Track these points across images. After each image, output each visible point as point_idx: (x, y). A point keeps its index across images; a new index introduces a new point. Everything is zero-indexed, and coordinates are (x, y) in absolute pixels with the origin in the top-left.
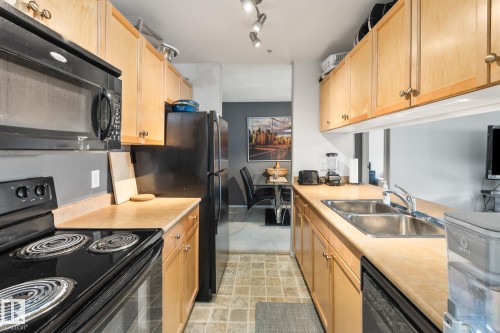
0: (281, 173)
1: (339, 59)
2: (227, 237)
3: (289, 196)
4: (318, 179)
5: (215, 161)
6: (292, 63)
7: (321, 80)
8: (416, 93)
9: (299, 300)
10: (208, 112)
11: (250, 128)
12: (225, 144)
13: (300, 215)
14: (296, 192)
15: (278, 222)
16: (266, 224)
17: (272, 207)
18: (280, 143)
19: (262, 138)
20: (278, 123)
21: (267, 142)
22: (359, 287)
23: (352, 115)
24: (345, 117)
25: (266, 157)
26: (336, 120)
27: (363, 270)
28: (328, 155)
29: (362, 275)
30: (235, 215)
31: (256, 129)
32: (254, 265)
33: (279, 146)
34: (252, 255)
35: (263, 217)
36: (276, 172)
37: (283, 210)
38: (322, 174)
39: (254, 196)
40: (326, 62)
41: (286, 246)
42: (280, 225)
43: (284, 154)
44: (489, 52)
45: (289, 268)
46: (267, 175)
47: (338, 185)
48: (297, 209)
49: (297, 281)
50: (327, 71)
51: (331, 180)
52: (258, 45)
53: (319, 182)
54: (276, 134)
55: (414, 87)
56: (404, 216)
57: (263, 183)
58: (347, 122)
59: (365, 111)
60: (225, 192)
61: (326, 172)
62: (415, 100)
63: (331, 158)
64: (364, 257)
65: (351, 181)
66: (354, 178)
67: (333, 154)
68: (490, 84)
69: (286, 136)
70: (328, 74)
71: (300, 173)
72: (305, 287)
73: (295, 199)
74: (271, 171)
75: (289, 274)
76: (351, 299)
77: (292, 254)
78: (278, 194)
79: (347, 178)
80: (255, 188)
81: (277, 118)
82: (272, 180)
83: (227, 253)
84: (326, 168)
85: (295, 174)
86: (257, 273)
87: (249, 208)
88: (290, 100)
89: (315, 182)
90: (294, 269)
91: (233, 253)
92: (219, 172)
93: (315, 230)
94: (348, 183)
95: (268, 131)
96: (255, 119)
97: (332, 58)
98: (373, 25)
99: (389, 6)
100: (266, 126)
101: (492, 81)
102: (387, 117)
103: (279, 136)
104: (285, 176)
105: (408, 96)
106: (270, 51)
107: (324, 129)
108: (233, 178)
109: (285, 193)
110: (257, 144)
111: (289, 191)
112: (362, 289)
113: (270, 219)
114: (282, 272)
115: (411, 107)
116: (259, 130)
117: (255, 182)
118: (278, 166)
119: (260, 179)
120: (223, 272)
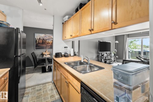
0: (48, 54)
1: (69, 18)
2: (24, 82)
3: (52, 61)
4: (61, 55)
5: (19, 50)
6: (54, 16)
7: (63, 23)
8: (93, 30)
9: (56, 99)
10: (15, 28)
11: (36, 37)
12: (24, 43)
13: (56, 68)
14: (54, 60)
15: (47, 71)
16: (42, 73)
17: (44, 66)
18: (48, 43)
19: (41, 41)
20: (47, 37)
21: (43, 43)
22: (80, 92)
23: (73, 35)
24: (71, 36)
25: (42, 48)
26: (68, 36)
27: (81, 86)
28: (65, 47)
29: (81, 88)
30: (28, 71)
31: (39, 38)
32: (37, 90)
33: (47, 44)
34: (36, 86)
35: (41, 70)
36: (46, 53)
37: (49, 66)
38: (63, 54)
39: (37, 63)
40: (65, 18)
41: (50, 79)
42: (48, 72)
43: (49, 47)
44: (112, 21)
45: (52, 87)
46: (42, 55)
47: (68, 57)
48: (55, 66)
49: (55, 91)
50: (65, 21)
51: (66, 56)
52: (41, 5)
53: (62, 56)
54: (46, 40)
55: (92, 28)
56: (88, 65)
57: (41, 58)
58: (72, 37)
59: (77, 34)
60: (24, 62)
61: (64, 53)
62: (92, 32)
63: (66, 48)
64: (82, 82)
65: (71, 55)
66: (72, 54)
67: (67, 47)
68: (112, 29)
69: (50, 41)
70: (65, 22)
71: (56, 53)
72: (58, 93)
73: (54, 63)
74: (44, 53)
75: (52, 90)
76: (76, 96)
77: (53, 82)
78: (47, 61)
79: (70, 54)
80: (38, 60)
81: (47, 35)
82: (44, 56)
83: (25, 88)
84: (64, 52)
85: (54, 54)
86: (38, 93)
87: (35, 68)
88: (52, 29)
89: (60, 56)
90: (54, 87)
91: (27, 88)
92: (21, 55)
93: (62, 73)
94: (70, 56)
95: (43, 39)
96: (38, 34)
97: (67, 17)
98: (80, 9)
99: (85, 4)
100: (42, 37)
101: (113, 28)
102: (83, 36)
103: (47, 41)
104: (49, 55)
105: (90, 31)
106: (45, 9)
107: (64, 39)
108: (28, 57)
109: (50, 61)
110: (39, 43)
111: (52, 60)
112: (81, 93)
113: (44, 70)
114: (49, 90)
115: (91, 34)
116: (40, 38)
117: (38, 58)
118: (47, 51)
119: (40, 56)
120: (23, 98)
